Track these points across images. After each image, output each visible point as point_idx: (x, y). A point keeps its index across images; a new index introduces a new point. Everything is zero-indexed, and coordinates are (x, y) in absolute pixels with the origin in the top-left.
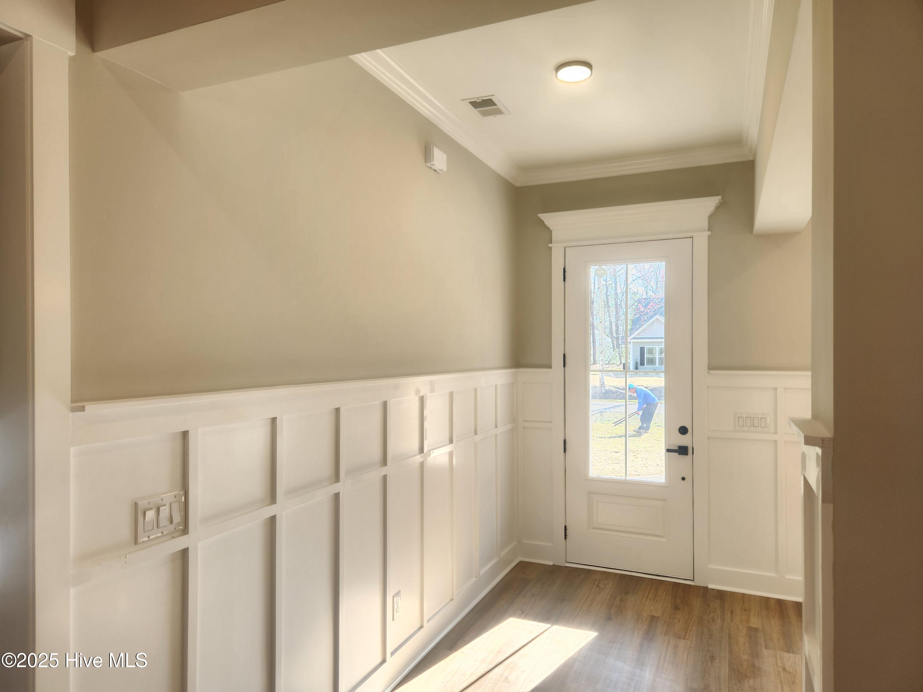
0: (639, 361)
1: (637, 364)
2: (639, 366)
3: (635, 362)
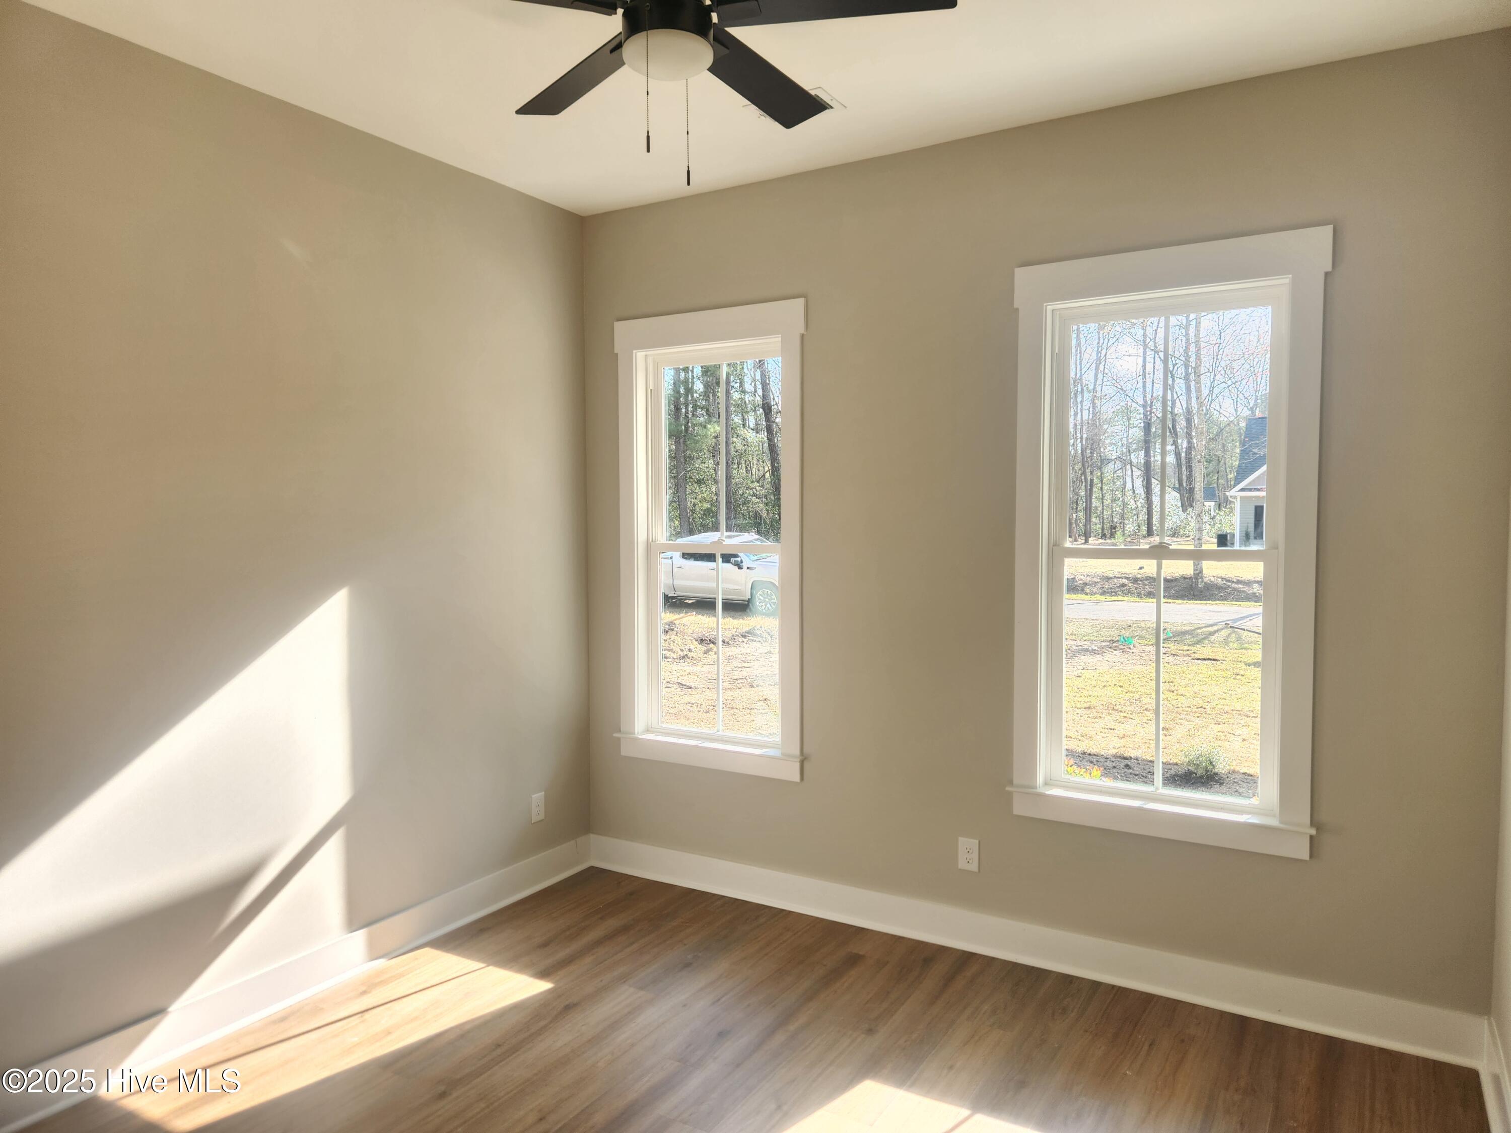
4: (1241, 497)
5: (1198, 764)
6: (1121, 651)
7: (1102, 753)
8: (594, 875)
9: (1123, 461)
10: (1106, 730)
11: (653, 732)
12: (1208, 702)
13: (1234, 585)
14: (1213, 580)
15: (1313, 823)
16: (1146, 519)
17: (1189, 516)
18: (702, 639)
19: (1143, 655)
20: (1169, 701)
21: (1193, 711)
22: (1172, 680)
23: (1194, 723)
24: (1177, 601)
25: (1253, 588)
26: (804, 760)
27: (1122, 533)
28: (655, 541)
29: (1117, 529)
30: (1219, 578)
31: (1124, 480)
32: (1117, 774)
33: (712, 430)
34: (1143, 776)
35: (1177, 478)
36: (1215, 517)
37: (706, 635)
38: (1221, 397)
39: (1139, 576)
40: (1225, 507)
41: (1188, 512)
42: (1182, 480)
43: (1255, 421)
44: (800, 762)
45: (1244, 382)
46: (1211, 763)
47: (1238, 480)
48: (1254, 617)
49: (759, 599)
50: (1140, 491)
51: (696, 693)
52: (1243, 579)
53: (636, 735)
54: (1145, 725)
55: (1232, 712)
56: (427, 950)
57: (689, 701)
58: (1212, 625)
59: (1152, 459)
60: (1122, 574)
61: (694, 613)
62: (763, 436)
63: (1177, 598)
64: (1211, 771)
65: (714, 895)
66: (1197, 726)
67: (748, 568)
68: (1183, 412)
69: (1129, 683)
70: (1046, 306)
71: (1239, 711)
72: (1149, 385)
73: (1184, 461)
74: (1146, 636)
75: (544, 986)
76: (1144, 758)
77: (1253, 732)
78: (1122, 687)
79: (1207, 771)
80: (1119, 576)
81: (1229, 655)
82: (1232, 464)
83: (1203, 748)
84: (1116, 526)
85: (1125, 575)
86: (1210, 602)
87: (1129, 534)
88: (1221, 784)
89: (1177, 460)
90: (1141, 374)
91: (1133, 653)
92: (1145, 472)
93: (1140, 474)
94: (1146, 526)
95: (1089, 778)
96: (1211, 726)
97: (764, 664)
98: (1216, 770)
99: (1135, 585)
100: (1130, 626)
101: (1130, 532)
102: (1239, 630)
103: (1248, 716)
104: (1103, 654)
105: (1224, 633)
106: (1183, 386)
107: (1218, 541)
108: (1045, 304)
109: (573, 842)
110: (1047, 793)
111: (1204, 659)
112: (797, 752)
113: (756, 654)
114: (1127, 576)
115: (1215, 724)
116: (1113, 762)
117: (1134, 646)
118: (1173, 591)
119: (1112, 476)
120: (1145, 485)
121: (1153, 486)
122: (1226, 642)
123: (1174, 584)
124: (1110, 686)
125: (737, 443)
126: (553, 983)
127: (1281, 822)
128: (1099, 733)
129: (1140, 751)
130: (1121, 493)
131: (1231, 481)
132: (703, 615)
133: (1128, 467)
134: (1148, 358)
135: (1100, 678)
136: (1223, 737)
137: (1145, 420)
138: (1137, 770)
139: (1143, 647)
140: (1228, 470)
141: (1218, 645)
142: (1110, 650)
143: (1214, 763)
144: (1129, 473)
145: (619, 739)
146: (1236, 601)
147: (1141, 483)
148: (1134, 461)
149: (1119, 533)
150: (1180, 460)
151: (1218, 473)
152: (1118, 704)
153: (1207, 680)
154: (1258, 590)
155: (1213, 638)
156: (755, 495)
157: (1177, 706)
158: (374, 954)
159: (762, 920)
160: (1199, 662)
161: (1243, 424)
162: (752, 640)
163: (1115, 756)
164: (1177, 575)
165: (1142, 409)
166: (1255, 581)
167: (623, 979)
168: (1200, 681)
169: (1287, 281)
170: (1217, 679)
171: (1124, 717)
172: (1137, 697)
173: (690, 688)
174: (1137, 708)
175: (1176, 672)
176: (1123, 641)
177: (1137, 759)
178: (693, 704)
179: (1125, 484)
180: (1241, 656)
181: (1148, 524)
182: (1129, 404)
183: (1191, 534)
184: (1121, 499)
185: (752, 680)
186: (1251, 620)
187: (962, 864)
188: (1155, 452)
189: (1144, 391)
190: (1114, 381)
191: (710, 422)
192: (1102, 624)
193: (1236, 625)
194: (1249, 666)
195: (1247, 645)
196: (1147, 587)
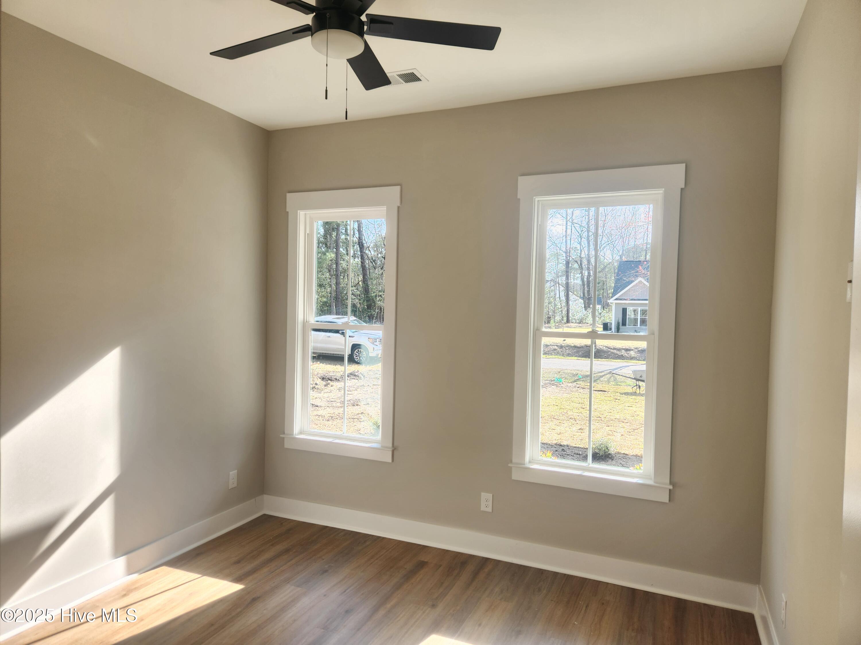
0: (621, 321)
1: (618, 323)
2: (621, 327)
3: (617, 322)
4: (616, 303)
5: (600, 449)
6: (556, 386)
7: (550, 443)
8: (266, 519)
9: (555, 282)
10: (551, 430)
11: (303, 434)
12: (602, 414)
13: (612, 351)
14: (601, 348)
15: (671, 483)
16: (566, 313)
17: (588, 312)
18: (323, 378)
19: (567, 388)
20: (582, 414)
21: (595, 419)
22: (583, 402)
23: (596, 426)
24: (583, 359)
25: (621, 352)
26: (394, 449)
27: (554, 321)
28: (308, 322)
29: (551, 319)
30: (604, 346)
31: (555, 292)
32: (558, 454)
33: (329, 256)
34: (572, 456)
35: (582, 292)
36: (601, 313)
37: (326, 375)
38: (605, 249)
39: (563, 345)
40: (607, 308)
41: (588, 311)
42: (585, 293)
43: (623, 263)
44: (392, 451)
45: (617, 242)
46: (607, 448)
47: (614, 294)
48: (623, 368)
49: (356, 354)
50: (563, 298)
51: (321, 409)
52: (616, 347)
53: (294, 436)
54: (571, 427)
55: (615, 420)
56: (165, 568)
57: (317, 414)
58: (601, 372)
59: (569, 281)
60: (554, 343)
61: (319, 362)
62: (358, 260)
63: (583, 357)
64: (607, 453)
65: (339, 529)
66: (597, 428)
67: (350, 336)
68: (586, 256)
69: (561, 404)
70: (535, 198)
71: (619, 419)
72: (569, 242)
73: (586, 283)
74: (567, 378)
75: (238, 587)
76: (571, 445)
77: (627, 431)
78: (558, 406)
79: (605, 453)
80: (553, 344)
81: (611, 388)
82: (610, 285)
83: (603, 440)
84: (551, 317)
85: (556, 344)
86: (600, 359)
87: (557, 321)
88: (612, 460)
89: (582, 282)
90: (565, 235)
91: (562, 387)
92: (566, 288)
93: (563, 289)
94: (566, 317)
95: (545, 457)
96: (604, 428)
97: (360, 392)
98: (610, 452)
99: (561, 350)
100: (559, 372)
101: (558, 320)
102: (615, 375)
103: (623, 422)
104: (547, 388)
105: (608, 376)
106: (586, 242)
107: (603, 327)
108: (534, 197)
109: (253, 500)
110: (531, 467)
111: (599, 391)
112: (390, 445)
113: (355, 387)
114: (557, 345)
115: (607, 426)
116: (556, 448)
117: (562, 383)
118: (580, 353)
119: (549, 289)
120: (566, 295)
121: (570, 296)
122: (608, 381)
123: (581, 349)
124: (551, 405)
125: (343, 264)
126: (243, 585)
127: (655, 482)
128: (547, 432)
129: (569, 441)
130: (553, 299)
131: (609, 294)
132: (323, 364)
133: (557, 285)
134: (568, 227)
135: (546, 401)
136: (611, 434)
137: (566, 260)
138: (568, 452)
139: (567, 384)
140: (608, 288)
141: (604, 383)
142: (550, 385)
143: (609, 448)
144: (558, 288)
145: (284, 438)
146: (613, 359)
147: (564, 294)
148: (560, 282)
149: (552, 321)
150: (584, 282)
151: (603, 290)
152: (556, 415)
153: (601, 402)
154: (624, 353)
155: (602, 379)
156: (353, 294)
157: (586, 416)
158: (130, 571)
159: (368, 543)
160: (596, 392)
161: (616, 264)
162: (353, 378)
163: (556, 444)
164: (583, 344)
165: (565, 254)
166: (623, 348)
167: (287, 581)
168: (598, 403)
169: (662, 192)
170: (606, 401)
171: (559, 422)
172: (565, 411)
173: (317, 406)
174: (566, 418)
175: (585, 398)
176: (557, 380)
177: (568, 446)
178: (319, 416)
179: (555, 294)
180: (617, 389)
181: (567, 317)
182: (558, 251)
183: (589, 322)
184: (553, 303)
185: (354, 402)
186: (621, 370)
187: (483, 508)
188: (570, 277)
189: (566, 244)
190: (550, 238)
191: (327, 251)
192: (545, 371)
193: (614, 372)
194: (622, 395)
195: (619, 383)
196: (567, 351)
